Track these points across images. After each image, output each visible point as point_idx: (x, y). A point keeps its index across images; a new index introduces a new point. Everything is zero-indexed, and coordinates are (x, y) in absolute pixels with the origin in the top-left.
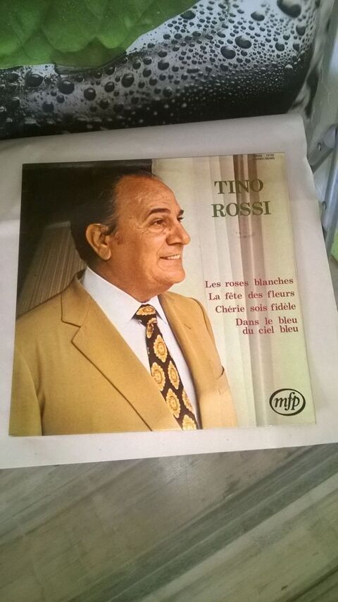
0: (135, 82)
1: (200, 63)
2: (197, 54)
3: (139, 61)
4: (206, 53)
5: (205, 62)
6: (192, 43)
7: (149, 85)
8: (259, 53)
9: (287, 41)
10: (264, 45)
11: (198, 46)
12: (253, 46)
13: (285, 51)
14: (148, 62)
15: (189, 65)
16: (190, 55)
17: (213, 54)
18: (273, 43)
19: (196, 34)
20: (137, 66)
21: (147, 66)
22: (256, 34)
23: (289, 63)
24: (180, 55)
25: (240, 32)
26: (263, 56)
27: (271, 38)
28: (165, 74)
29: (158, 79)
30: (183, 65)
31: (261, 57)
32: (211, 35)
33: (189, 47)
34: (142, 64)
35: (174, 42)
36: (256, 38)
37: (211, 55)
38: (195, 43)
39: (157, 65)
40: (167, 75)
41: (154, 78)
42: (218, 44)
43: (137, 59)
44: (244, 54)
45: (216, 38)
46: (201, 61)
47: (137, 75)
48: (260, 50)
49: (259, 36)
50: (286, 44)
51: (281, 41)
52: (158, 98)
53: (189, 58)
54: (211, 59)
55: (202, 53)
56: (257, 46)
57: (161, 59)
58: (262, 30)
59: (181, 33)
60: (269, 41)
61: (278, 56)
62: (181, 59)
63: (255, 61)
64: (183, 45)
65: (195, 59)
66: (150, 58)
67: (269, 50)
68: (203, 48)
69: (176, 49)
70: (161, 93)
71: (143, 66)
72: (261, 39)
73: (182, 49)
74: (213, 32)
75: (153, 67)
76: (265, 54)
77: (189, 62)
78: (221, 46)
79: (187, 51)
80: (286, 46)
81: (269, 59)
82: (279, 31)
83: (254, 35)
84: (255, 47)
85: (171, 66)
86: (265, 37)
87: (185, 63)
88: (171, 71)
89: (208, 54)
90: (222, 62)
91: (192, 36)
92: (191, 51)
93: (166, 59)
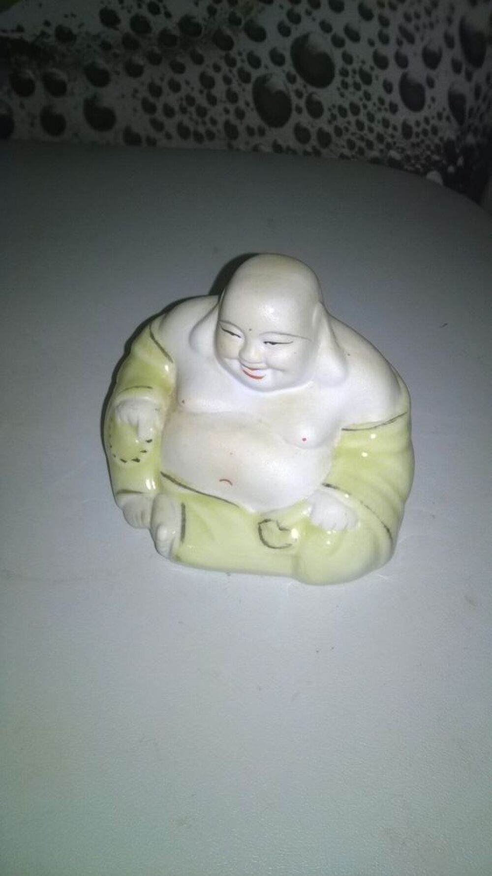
1: (199, 137)
2: (191, 100)
4: (213, 100)
5: (211, 136)
6: (179, 59)
8: (355, 110)
9: (433, 73)
10: (367, 79)
11: (193, 72)
12: (337, 79)
13: (425, 112)
14: (56, 88)
15: (169, 136)
16: (172, 99)
17: (231, 107)
18: (394, 74)
19: (188, 25)
21: (53, 99)
22: (348, 30)
23: (435, 165)
24: (144, 93)
25: (305, 19)
26: (367, 123)
27: (389, 51)
30: (153, 133)
31: (360, 125)
32: (228, 32)
33: (170, 74)
35: (129, 43)
36: (350, 47)
37: (227, 111)
38: (184, 59)
42: (248, 68)
43: (23, 65)
44: (315, 109)
45: (243, 44)
46: (201, 129)
48: (356, 97)
49: (355, 37)
50: (431, 83)
51: (418, 71)
53: (169, 112)
54: (228, 126)
55: (202, 101)
56: (349, 80)
57: (92, 90)
58: (366, 14)
59: (148, 15)
60: (381, 62)
61: (407, 131)
62: (149, 108)
63: (342, 141)
64: (155, 60)
65: (186, 122)
66: (62, 75)
67: (382, 101)
68: (207, 82)
69: (135, 71)
72: (361, 52)
73: (151, 74)
74: (234, 21)
76: (371, 118)
77: (171, 125)
78: (255, 74)
79: (165, 86)
80: (429, 93)
81: (380, 138)
82: (410, 27)
83: (342, 34)
84: (345, 85)
86: (371, 43)
87: (158, 126)
89: (219, 108)
90: (256, 140)
91: (176, 32)
92: (175, 87)
93: (108, 97)
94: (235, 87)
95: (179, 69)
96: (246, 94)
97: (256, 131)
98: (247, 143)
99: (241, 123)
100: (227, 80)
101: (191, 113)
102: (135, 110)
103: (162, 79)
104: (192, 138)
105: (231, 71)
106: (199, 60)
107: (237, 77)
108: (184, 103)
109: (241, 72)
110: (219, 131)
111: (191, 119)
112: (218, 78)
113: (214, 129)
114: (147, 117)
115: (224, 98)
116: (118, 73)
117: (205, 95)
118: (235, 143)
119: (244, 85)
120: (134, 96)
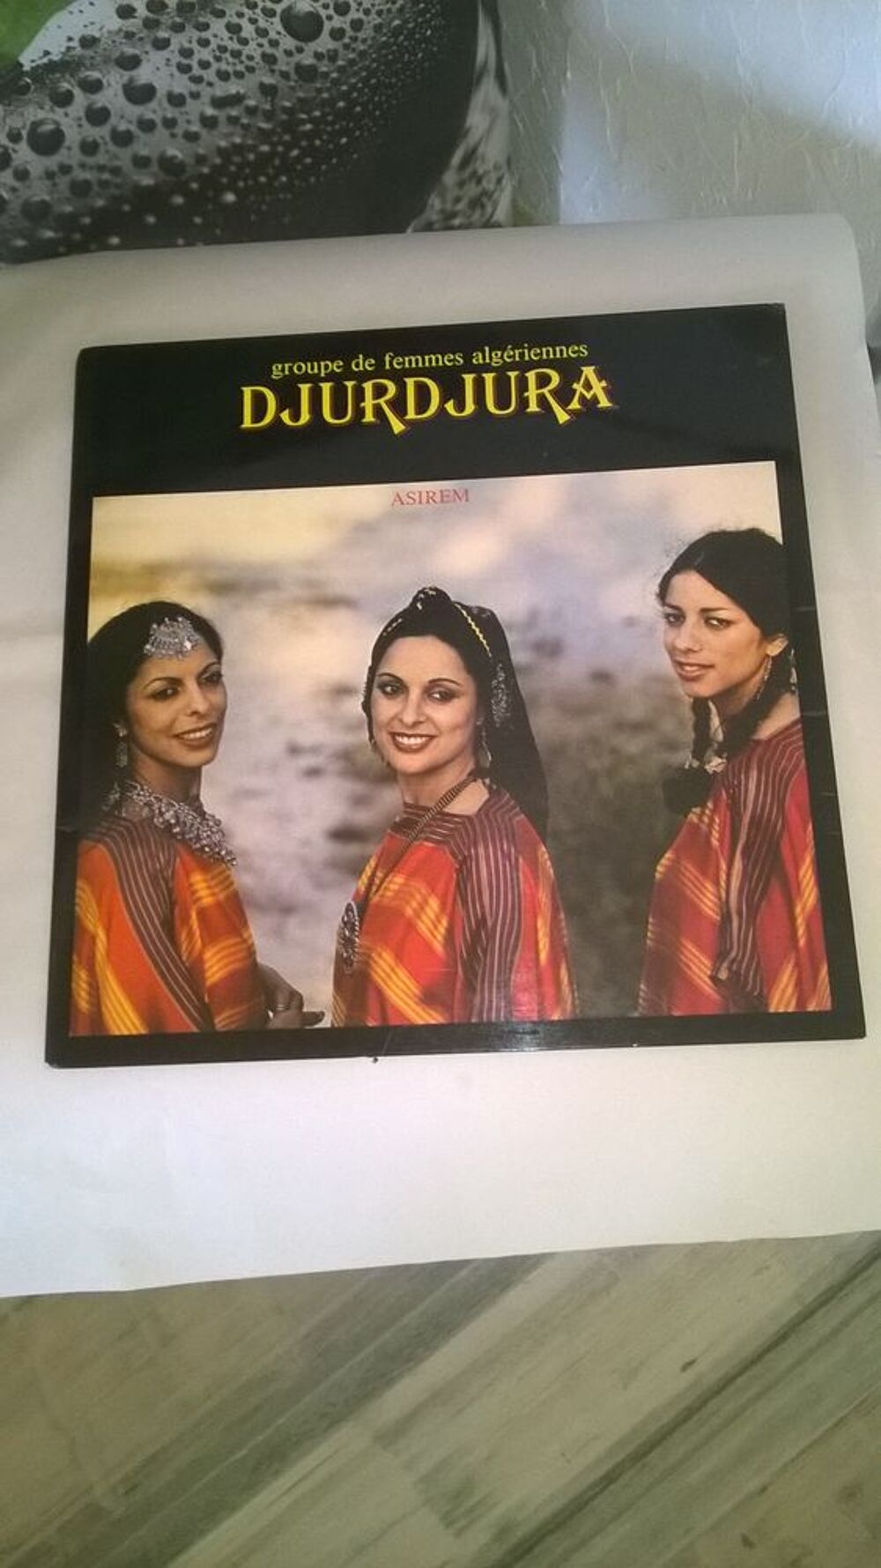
0: (67, 143)
1: (240, 75)
2: (223, 49)
3: (65, 86)
4: (244, 42)
5: (251, 70)
6: (201, 19)
7: (112, 148)
11: (218, 26)
14: (93, 87)
15: (210, 84)
16: (205, 54)
17: (264, 41)
20: (65, 100)
21: (93, 97)
24: (176, 58)
28: (149, 115)
29: (133, 128)
30: (194, 87)
33: (196, 34)
34: (77, 92)
35: (150, 24)
37: (260, 45)
38: (209, 19)
39: (120, 92)
40: (157, 118)
41: (123, 127)
43: (59, 80)
44: (343, 9)
46: (240, 68)
47: (71, 122)
52: (147, 181)
53: (205, 65)
54: (264, 55)
55: (235, 45)
57: (127, 75)
62: (183, 69)
64: (178, 28)
65: (224, 66)
66: (96, 75)
68: (234, 29)
69: (161, 45)
70: (155, 168)
71: (80, 98)
73: (178, 41)
75: (112, 96)
77: (209, 75)
78: (279, 9)
79: (195, 46)
85: (161, 92)
87: (198, 80)
88: (165, 104)
89: (252, 45)
90: (297, 58)
92: (204, 43)
93: (143, 75)
94: (262, 23)
95: (206, 27)
96: (275, 26)
97: (294, 51)
98: (288, 64)
99: (277, 50)
100: (253, 21)
101: (226, 59)
102: (172, 75)
103: (190, 42)
104: (233, 78)
105: (254, 13)
106: (221, 14)
107: (262, 15)
108: (218, 54)
109: (264, 10)
110: (258, 63)
111: (228, 64)
112: (244, 23)
113: (251, 64)
114: (186, 77)
115: (254, 35)
116: (147, 53)
117: (235, 40)
118: (276, 67)
119: (270, 20)
120: (167, 65)
